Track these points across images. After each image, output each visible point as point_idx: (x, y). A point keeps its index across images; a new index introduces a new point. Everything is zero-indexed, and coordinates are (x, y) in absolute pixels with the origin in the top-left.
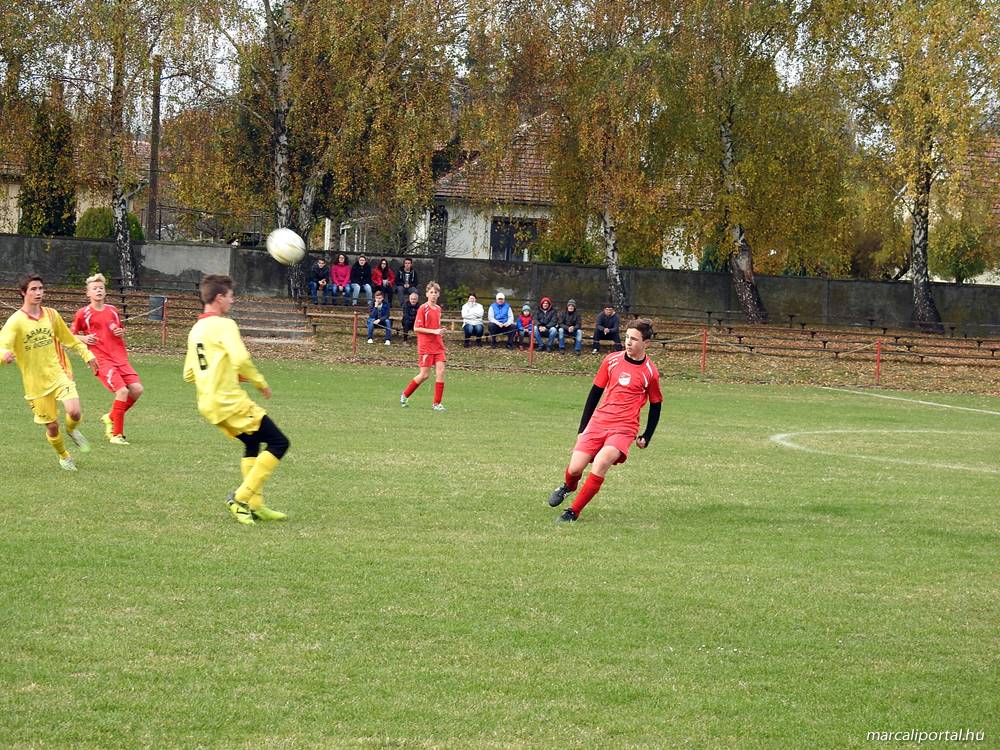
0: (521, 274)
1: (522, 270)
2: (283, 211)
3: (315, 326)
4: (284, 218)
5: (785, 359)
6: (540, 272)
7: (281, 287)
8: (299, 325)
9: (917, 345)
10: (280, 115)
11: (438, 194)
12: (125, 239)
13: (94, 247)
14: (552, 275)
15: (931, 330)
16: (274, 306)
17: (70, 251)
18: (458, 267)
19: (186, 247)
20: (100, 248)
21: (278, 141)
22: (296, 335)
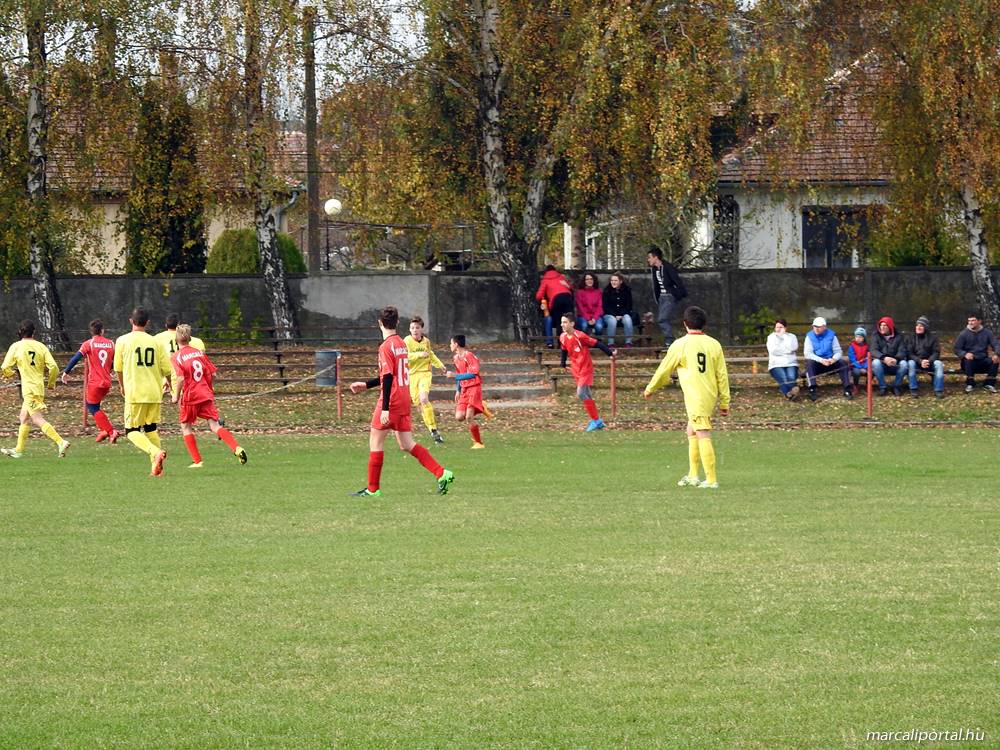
0: (848, 286)
1: (850, 280)
2: (500, 217)
3: (555, 379)
4: (501, 228)
6: (875, 282)
7: (504, 327)
8: (533, 380)
10: (486, 81)
11: (724, 179)
12: (277, 273)
13: (232, 286)
14: (892, 285)
16: (496, 354)
17: (200, 294)
18: (756, 282)
19: (365, 279)
20: (241, 288)
21: (486, 118)
22: (530, 394)
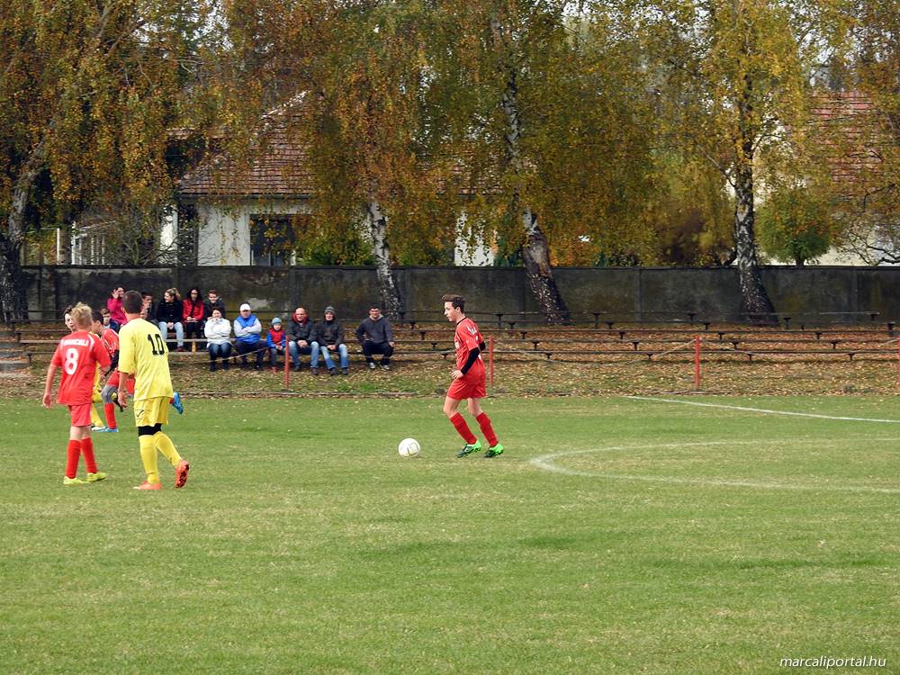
3: (30, 355)
5: (589, 365)
8: (12, 355)
9: (745, 341)
15: (761, 322)
22: (9, 368)
